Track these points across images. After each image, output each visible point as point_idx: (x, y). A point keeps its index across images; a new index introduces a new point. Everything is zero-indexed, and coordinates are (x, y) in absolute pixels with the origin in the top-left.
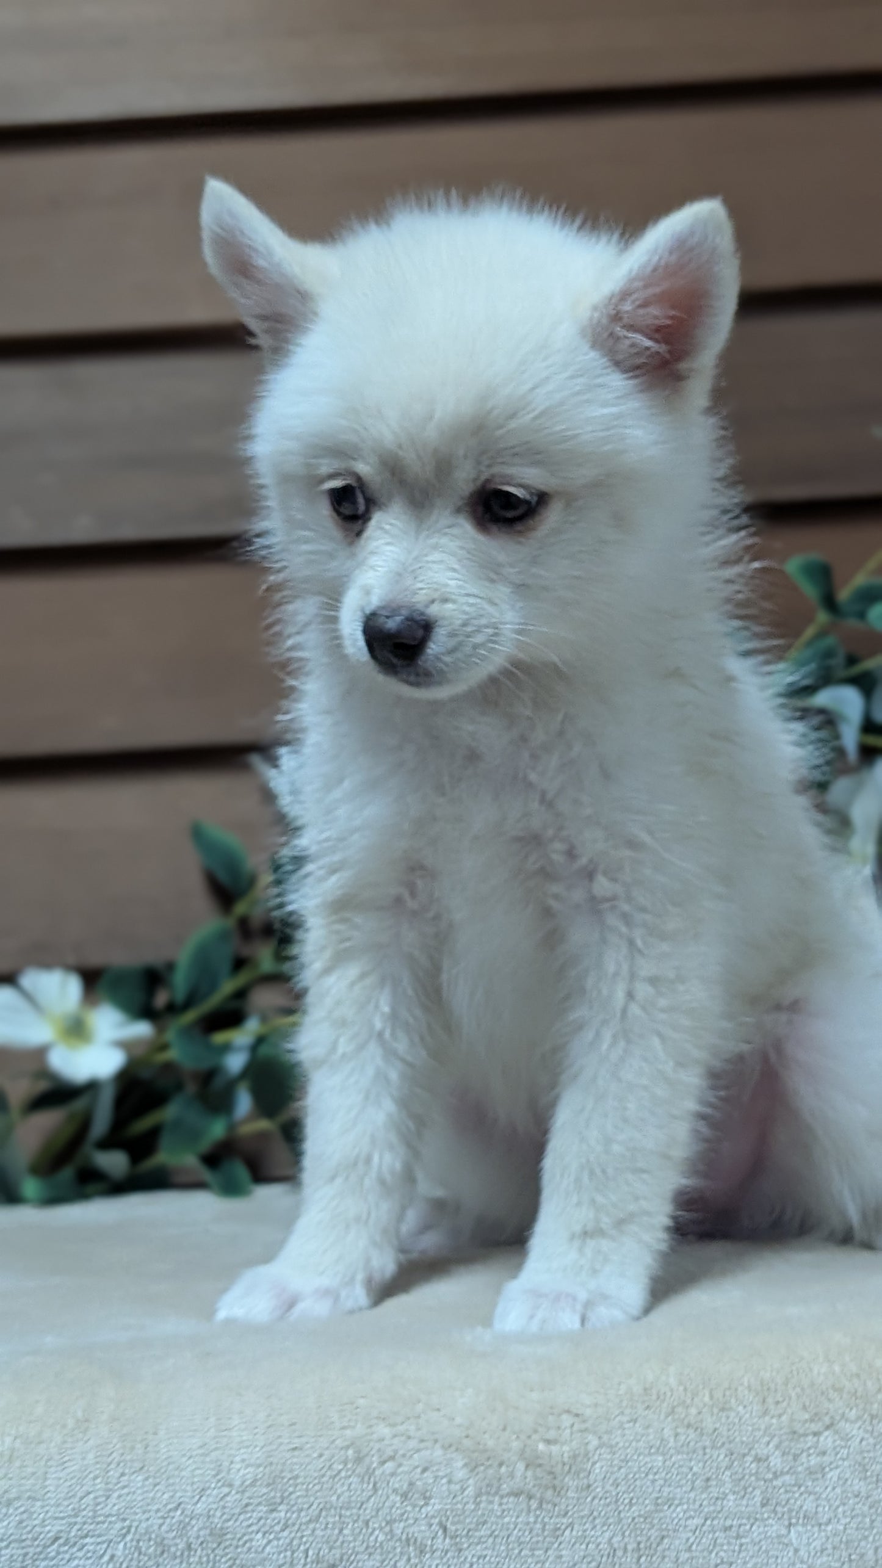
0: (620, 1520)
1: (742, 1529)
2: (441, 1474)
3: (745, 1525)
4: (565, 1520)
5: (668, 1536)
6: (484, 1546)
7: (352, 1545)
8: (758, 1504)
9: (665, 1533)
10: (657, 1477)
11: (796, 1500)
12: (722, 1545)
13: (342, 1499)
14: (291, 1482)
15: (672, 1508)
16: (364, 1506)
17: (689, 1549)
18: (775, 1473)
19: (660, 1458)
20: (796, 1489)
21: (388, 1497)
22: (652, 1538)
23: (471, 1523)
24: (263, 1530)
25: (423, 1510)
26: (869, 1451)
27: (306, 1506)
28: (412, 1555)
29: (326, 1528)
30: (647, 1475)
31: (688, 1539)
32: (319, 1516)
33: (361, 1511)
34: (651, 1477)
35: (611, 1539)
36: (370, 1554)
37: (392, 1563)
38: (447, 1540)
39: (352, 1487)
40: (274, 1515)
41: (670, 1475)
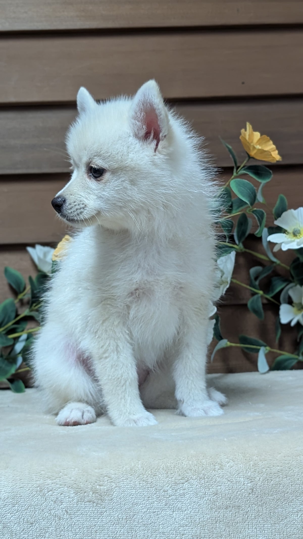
0: (121, 510)
1: (159, 512)
2: (66, 495)
3: (160, 511)
4: (104, 510)
5: (136, 515)
6: (79, 517)
7: (38, 517)
8: (164, 505)
9: (135, 514)
10: (133, 496)
11: (176, 504)
12: (153, 517)
13: (35, 503)
14: (20, 498)
15: (138, 506)
16: (42, 505)
17: (142, 519)
18: (169, 495)
19: (135, 491)
20: (175, 500)
21: (50, 502)
22: (131, 516)
23: (75, 510)
24: (10, 512)
25: (61, 506)
26: (198, 489)
27: (24, 505)
28: (57, 520)
29: (30, 512)
30: (130, 496)
31: (142, 515)
32: (28, 508)
33: (41, 507)
34: (131, 496)
35: (118, 515)
36: (44, 520)
37: (50, 522)
38: (68, 516)
39: (38, 500)
40: (14, 508)
41: (137, 496)
